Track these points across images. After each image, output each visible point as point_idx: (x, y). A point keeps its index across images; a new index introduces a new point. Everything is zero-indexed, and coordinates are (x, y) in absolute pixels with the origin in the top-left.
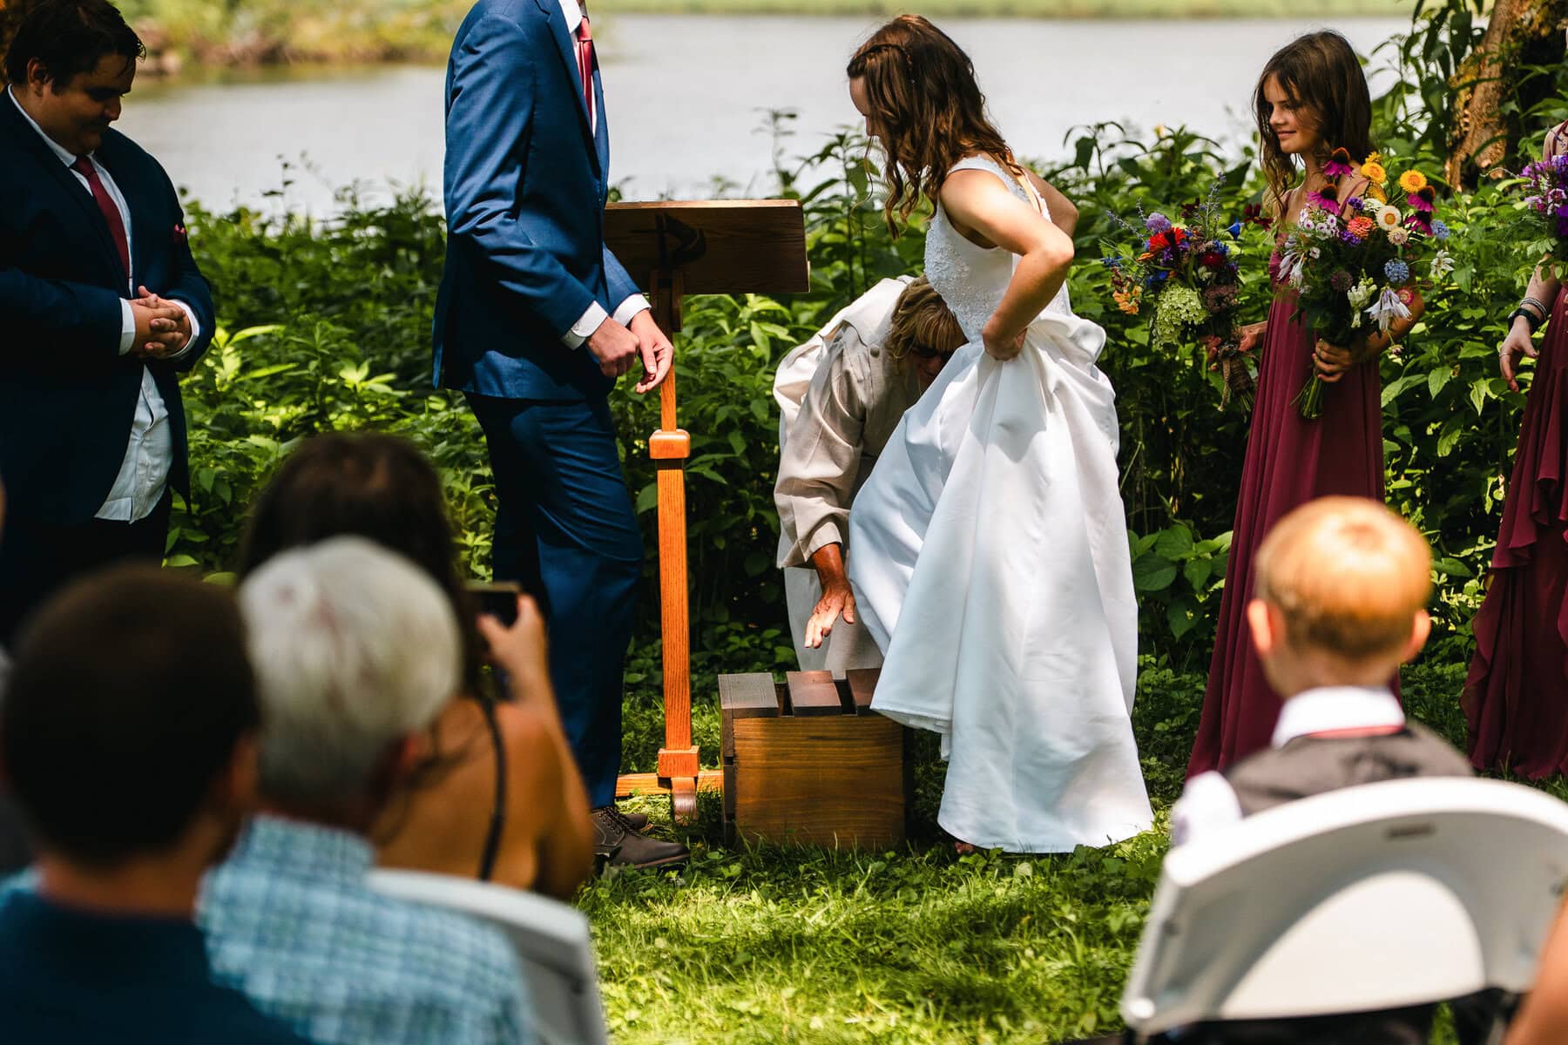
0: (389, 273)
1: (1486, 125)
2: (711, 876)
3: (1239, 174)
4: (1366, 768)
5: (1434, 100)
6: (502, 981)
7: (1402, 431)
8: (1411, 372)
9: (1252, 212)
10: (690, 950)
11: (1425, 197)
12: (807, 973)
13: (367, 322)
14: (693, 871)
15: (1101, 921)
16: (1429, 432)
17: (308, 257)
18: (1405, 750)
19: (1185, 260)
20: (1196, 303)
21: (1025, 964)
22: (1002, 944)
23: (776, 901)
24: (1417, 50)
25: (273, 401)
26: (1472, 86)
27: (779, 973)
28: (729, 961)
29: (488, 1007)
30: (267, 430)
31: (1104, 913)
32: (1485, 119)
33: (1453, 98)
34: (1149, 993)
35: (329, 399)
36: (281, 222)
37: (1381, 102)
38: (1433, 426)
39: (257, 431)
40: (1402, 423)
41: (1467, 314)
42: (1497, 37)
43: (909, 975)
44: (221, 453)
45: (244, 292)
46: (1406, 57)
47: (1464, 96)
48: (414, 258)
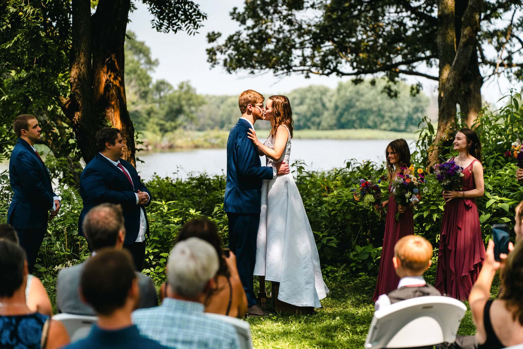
0: (199, 190)
1: (435, 160)
2: (270, 319)
3: (382, 170)
4: (418, 293)
5: (423, 154)
6: (232, 335)
7: (418, 225)
8: (419, 212)
9: (383, 178)
10: (266, 335)
11: (422, 175)
12: (292, 340)
13: (195, 200)
14: (266, 318)
15: (355, 330)
16: (424, 225)
17: (181, 187)
18: (427, 290)
19: (370, 189)
20: (373, 198)
21: (339, 338)
22: (334, 334)
23: (284, 324)
24: (420, 144)
25: (175, 217)
26: (432, 151)
27: (286, 340)
28: (275, 337)
29: (229, 341)
30: (174, 223)
31: (356, 328)
32: (435, 158)
33: (428, 154)
34: (371, 342)
35: (187, 216)
36: (176, 180)
37: (412, 155)
38: (425, 224)
39: (172, 223)
40: (418, 223)
41: (432, 199)
42: (437, 141)
43: (314, 340)
44: (164, 227)
45: (168, 194)
46: (417, 146)
47: (430, 153)
48: (204, 187)
